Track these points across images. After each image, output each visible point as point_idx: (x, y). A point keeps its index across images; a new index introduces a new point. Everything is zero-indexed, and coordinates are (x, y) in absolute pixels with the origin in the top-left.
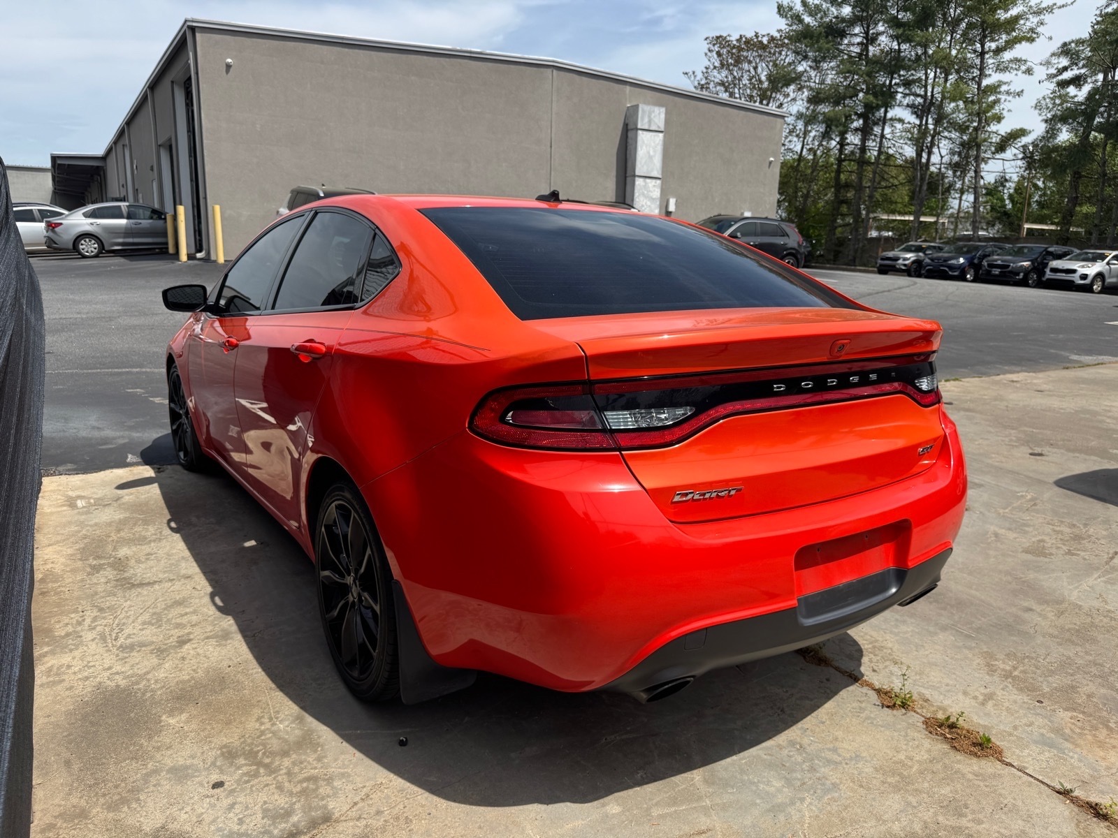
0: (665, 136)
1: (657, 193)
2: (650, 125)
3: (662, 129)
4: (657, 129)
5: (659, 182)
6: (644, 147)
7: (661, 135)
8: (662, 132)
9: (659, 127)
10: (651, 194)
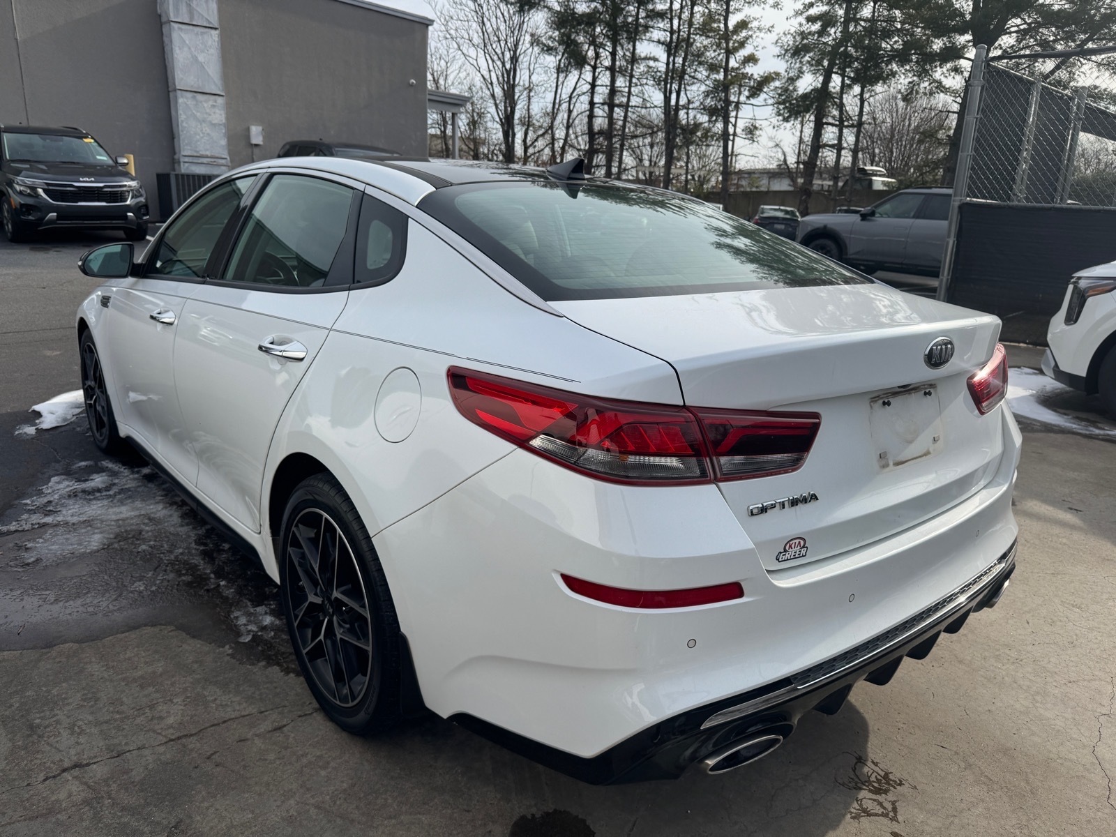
0: (222, 36)
1: (219, 116)
2: (192, 17)
3: (216, 26)
4: (205, 24)
5: (220, 100)
6: (186, 49)
7: (215, 33)
8: (216, 29)
9: (210, 22)
10: (210, 118)
